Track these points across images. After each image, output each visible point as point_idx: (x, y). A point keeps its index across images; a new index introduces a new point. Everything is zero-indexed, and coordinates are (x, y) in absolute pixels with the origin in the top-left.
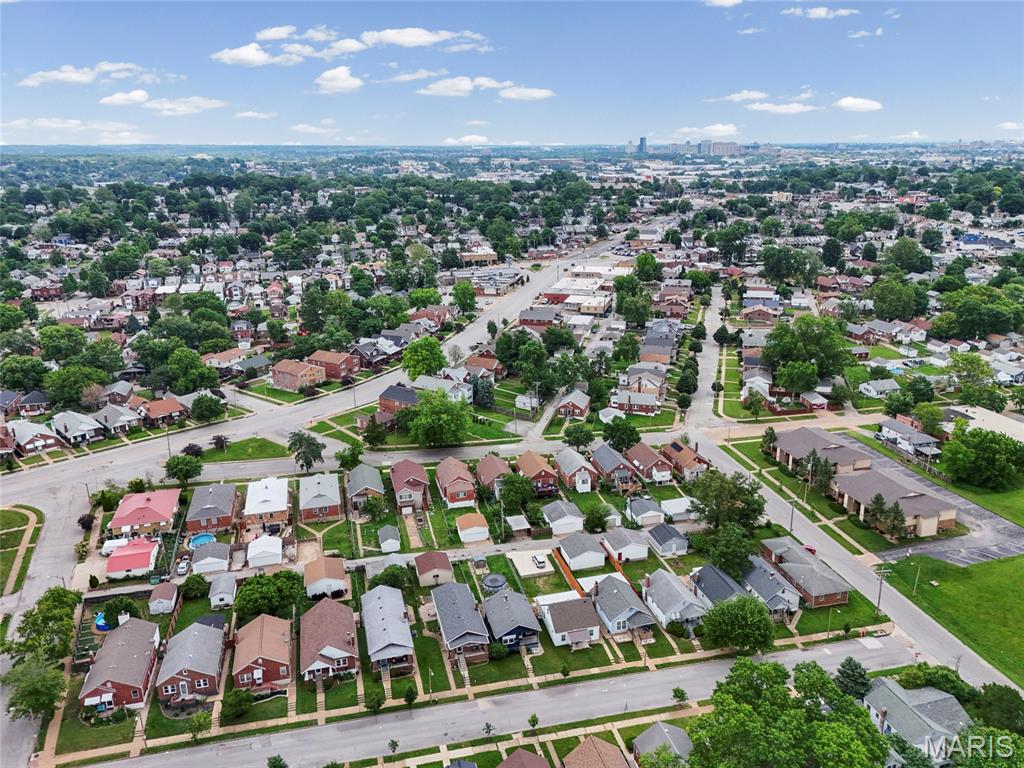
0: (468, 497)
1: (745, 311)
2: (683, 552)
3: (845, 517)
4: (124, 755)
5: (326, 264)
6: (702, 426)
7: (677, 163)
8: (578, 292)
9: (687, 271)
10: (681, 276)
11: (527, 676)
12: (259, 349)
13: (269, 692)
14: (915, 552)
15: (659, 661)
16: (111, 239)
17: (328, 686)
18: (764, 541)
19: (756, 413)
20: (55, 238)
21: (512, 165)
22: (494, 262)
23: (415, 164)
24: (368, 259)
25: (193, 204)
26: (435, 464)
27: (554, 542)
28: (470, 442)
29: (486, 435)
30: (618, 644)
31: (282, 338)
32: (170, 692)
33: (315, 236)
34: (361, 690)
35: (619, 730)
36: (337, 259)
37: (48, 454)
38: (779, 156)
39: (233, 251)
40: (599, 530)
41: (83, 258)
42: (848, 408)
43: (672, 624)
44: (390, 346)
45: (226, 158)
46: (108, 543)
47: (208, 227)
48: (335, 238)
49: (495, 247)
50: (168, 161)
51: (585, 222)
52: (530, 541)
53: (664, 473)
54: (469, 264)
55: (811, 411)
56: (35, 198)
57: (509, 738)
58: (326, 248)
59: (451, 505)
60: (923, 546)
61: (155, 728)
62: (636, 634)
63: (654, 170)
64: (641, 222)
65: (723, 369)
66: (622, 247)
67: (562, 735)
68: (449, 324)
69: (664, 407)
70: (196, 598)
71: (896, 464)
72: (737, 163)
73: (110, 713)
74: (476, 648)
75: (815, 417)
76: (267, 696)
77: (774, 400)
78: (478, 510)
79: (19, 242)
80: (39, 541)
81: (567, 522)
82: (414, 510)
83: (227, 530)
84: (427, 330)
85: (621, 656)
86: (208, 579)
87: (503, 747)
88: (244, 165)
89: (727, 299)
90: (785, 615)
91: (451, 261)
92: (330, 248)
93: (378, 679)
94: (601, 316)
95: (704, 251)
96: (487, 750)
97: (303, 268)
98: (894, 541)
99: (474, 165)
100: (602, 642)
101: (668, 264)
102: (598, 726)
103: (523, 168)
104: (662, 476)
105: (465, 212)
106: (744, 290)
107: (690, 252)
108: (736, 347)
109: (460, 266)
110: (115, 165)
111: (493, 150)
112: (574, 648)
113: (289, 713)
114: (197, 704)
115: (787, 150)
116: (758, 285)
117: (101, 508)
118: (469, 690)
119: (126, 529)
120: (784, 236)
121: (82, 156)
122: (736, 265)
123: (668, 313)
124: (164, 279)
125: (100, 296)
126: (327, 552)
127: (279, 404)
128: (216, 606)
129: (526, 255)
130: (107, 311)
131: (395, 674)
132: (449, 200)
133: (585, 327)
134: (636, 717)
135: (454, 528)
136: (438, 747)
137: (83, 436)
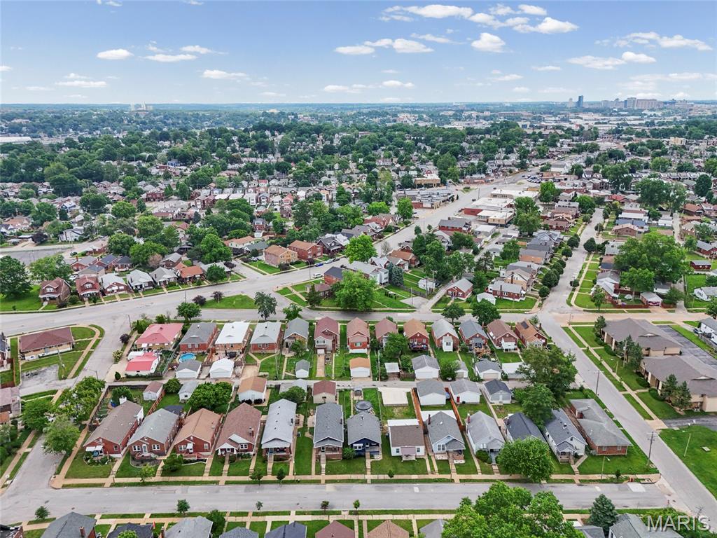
0: (363, 346)
1: (616, 228)
2: (508, 402)
3: (647, 390)
4: (101, 485)
5: (326, 183)
6: (555, 311)
7: (605, 115)
8: (489, 208)
9: (578, 196)
10: (573, 200)
11: (365, 473)
12: (266, 238)
13: (196, 458)
14: (698, 423)
15: (463, 477)
16: (202, 163)
17: (232, 461)
18: (572, 401)
19: (598, 305)
20: (169, 162)
21: (477, 116)
22: (438, 185)
23: (409, 115)
24: (354, 181)
25: (254, 142)
26: (348, 322)
27: (413, 384)
28: (379, 309)
29: (391, 305)
30: (437, 461)
31: (282, 231)
32: (137, 450)
33: (323, 165)
34: (252, 466)
35: (417, 520)
36: (334, 180)
37: (119, 295)
38: (691, 110)
39: (270, 173)
40: (450, 379)
41: (182, 175)
42: (680, 307)
43: (480, 451)
44: (345, 240)
45: (286, 112)
46: (132, 353)
47: (261, 157)
48: (336, 166)
49: (440, 175)
50: (251, 114)
51: (514, 158)
52: (398, 382)
53: (510, 343)
54: (420, 186)
55: (647, 306)
56: (165, 137)
57: (339, 513)
58: (329, 173)
59: (351, 351)
60: (704, 419)
61: (123, 472)
62: (451, 455)
63: (585, 120)
64: (556, 158)
65: (585, 270)
66: (537, 176)
67: (376, 517)
68: (390, 227)
69: (529, 295)
70: (172, 393)
71: (705, 354)
72: (655, 115)
73: (100, 458)
74: (335, 449)
75: (649, 312)
76: (194, 461)
77: (617, 296)
78: (369, 356)
79: (148, 164)
80: (97, 348)
81: (427, 370)
82: (326, 351)
83: (203, 353)
84: (373, 231)
85: (436, 469)
86: (181, 382)
87: (332, 518)
88: (296, 117)
89: (605, 218)
90: (571, 457)
91: (407, 184)
92: (332, 173)
93: (265, 461)
94: (502, 226)
95: (597, 182)
96: (322, 519)
97: (310, 186)
98: (682, 413)
99: (450, 116)
100: (426, 458)
101: (567, 190)
102: (403, 516)
103: (485, 118)
104: (509, 345)
105: (429, 149)
106: (621, 212)
107: (586, 182)
108: (601, 254)
109: (413, 187)
110: (220, 116)
111: (467, 106)
112: (404, 459)
113: (205, 474)
114: (150, 460)
115: (699, 105)
116: (633, 209)
117: (137, 331)
118: (323, 477)
119: (144, 345)
120: (669, 172)
121: (201, 111)
122: (622, 192)
123: (554, 227)
124: (223, 190)
125: (185, 199)
126: (261, 374)
127: (264, 274)
128: (183, 400)
129: (463, 181)
130: (185, 209)
131: (277, 459)
132: (421, 141)
133: (487, 234)
134: (433, 514)
135: (347, 366)
136: (290, 512)
137: (141, 286)
